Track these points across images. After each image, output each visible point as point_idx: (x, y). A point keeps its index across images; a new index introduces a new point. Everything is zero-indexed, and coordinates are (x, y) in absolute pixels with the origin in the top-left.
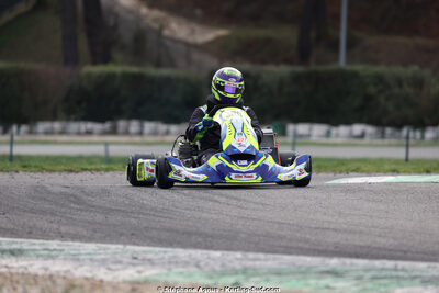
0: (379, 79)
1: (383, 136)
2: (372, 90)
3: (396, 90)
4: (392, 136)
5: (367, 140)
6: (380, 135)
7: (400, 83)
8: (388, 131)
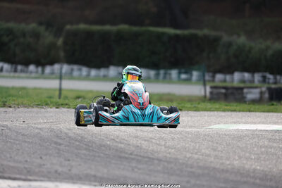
0: (10, 32)
1: (15, 71)
2: (5, 39)
3: (22, 40)
4: (22, 71)
5: (4, 74)
6: (13, 70)
7: (24, 35)
8: (19, 67)
